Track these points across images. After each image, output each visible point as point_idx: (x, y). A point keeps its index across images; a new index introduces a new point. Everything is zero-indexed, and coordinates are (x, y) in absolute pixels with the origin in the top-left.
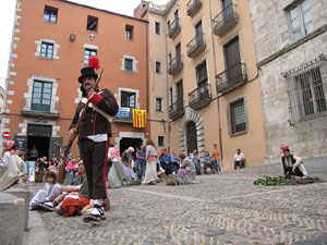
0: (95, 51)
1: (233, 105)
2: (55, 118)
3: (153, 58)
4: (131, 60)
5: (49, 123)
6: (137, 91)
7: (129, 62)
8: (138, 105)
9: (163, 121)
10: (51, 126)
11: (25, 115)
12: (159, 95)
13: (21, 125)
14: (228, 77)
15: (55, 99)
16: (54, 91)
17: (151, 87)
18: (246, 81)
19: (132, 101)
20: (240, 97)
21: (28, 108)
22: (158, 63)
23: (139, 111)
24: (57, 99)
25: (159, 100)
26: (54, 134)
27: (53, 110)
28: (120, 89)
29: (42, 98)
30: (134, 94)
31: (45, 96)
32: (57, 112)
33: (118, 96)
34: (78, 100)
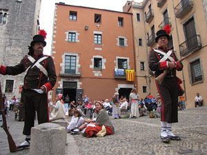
0: (101, 35)
1: (192, 64)
2: (79, 77)
3: (137, 36)
4: (123, 39)
5: (75, 80)
6: (128, 59)
7: (122, 40)
8: (129, 67)
9: (146, 77)
10: (76, 82)
11: (62, 76)
12: (143, 60)
13: (59, 82)
14: (188, 45)
15: (78, 66)
16: (78, 61)
17: (137, 55)
18: (201, 47)
19: (125, 65)
20: (197, 58)
21: (63, 72)
22: (140, 40)
23: (130, 71)
24: (79, 66)
25: (142, 63)
26: (79, 87)
27: (77, 73)
28: (117, 57)
29: (70, 66)
30: (126, 60)
31: (72, 65)
32: (79, 73)
33: (116, 62)
34: (92, 66)
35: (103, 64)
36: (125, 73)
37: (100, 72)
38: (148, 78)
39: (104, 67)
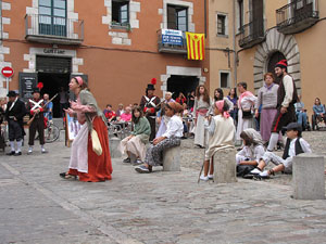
2: (75, 46)
5: (68, 53)
6: (190, 5)
8: (192, 26)
9: (227, 50)
10: (70, 59)
11: (31, 42)
12: (223, 11)
13: (26, 57)
15: (73, 16)
16: (71, 3)
19: (182, 21)
21: (34, 31)
23: (194, 38)
25: (222, 18)
26: (75, 69)
27: (72, 35)
28: (166, 2)
29: (52, 16)
30: (186, 8)
31: (56, 13)
32: (76, 37)
33: (163, 12)
34: (107, 20)
35: (133, 16)
36: (183, 40)
37: (125, 35)
38: (232, 55)
39: (134, 24)
